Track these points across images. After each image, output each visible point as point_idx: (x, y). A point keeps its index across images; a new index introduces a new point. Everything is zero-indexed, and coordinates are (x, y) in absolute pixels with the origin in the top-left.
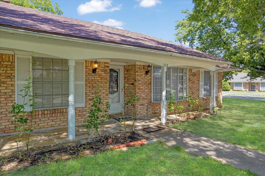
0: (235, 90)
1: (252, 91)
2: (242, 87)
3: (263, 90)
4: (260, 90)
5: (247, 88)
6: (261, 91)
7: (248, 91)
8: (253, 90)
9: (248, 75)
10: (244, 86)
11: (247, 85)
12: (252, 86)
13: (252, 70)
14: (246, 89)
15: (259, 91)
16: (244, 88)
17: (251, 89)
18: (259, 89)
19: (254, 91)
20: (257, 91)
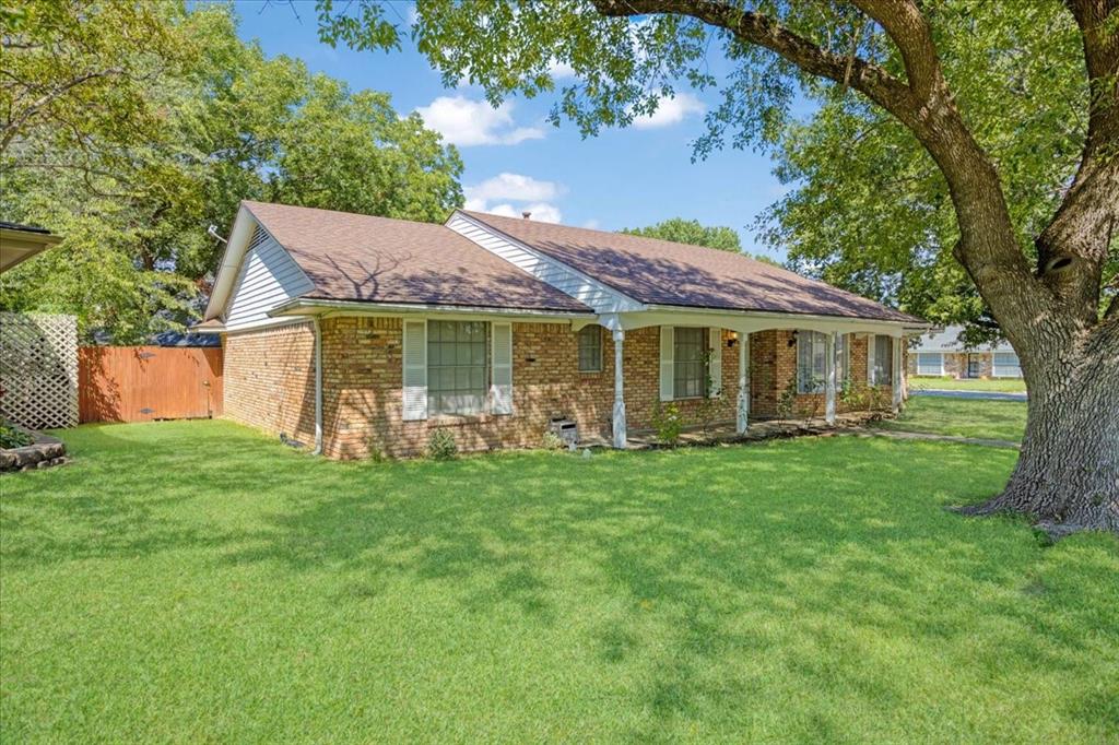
0: (921, 377)
1: (970, 377)
2: (942, 368)
3: (1000, 376)
4: (994, 375)
5: (954, 370)
6: (996, 379)
7: (958, 378)
8: (972, 374)
9: (959, 338)
10: (947, 363)
11: (956, 361)
12: (969, 363)
13: (968, 327)
14: (954, 374)
15: (990, 377)
16: (946, 371)
17: (966, 373)
18: (991, 373)
19: (976, 377)
20: (984, 377)
